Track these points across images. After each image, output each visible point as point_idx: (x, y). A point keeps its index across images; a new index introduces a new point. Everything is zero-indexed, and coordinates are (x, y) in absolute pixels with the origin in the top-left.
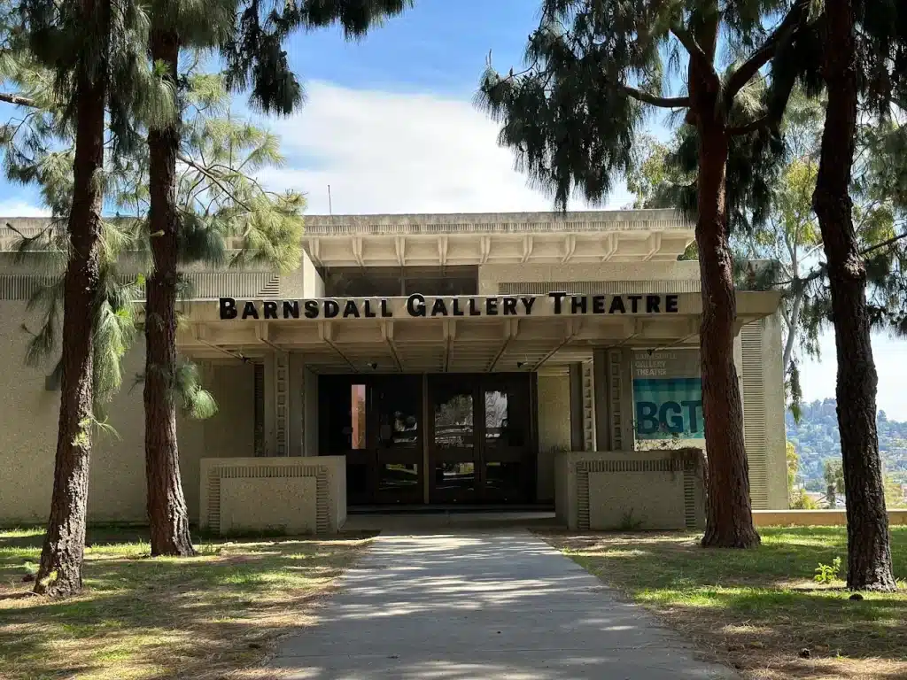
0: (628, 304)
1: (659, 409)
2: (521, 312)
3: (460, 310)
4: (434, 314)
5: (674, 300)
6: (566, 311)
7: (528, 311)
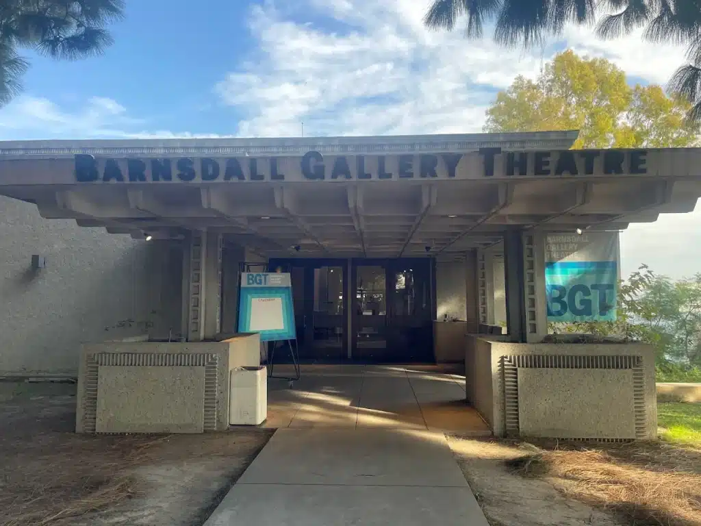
0: (580, 164)
1: (567, 293)
2: (442, 174)
3: (366, 172)
4: (334, 176)
5: (642, 158)
6: (499, 173)
7: (452, 174)
